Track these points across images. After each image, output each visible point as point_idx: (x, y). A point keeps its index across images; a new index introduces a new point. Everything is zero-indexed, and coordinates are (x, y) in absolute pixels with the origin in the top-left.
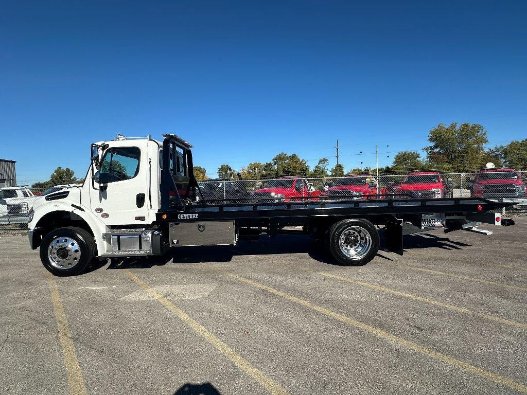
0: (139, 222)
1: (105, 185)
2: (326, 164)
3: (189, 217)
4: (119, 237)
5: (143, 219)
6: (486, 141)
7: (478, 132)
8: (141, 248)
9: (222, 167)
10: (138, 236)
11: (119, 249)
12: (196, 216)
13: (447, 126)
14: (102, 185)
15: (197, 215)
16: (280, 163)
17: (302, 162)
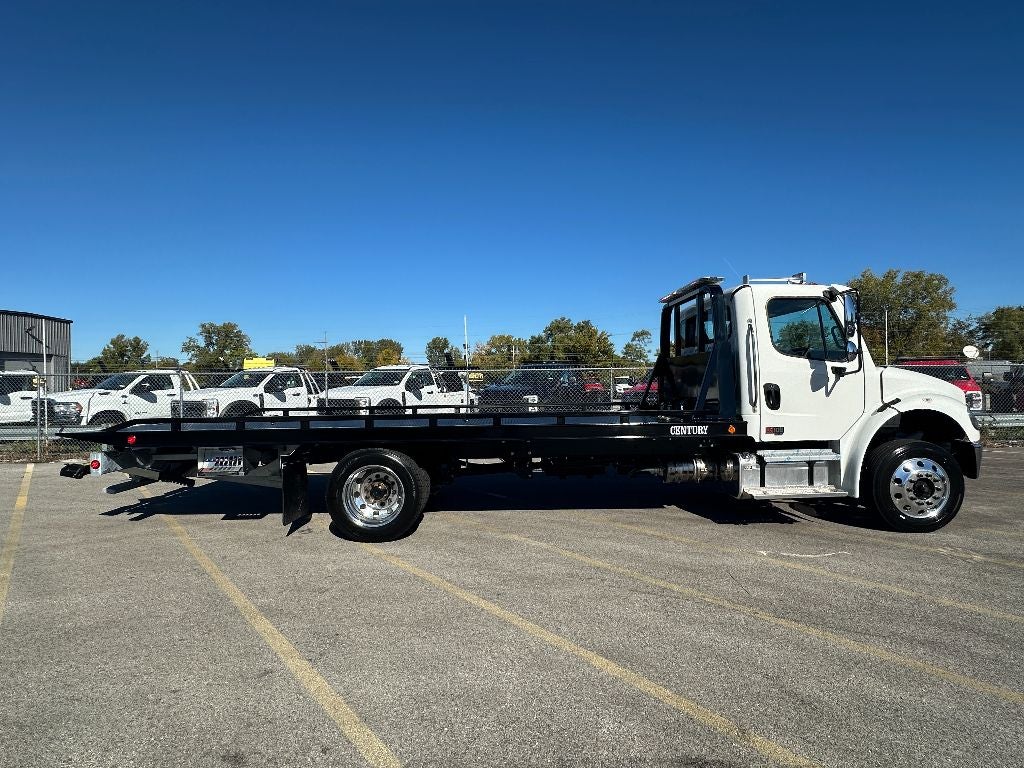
2: (646, 340)
6: (952, 307)
7: (938, 289)
9: (434, 341)
13: (879, 275)
16: (559, 336)
17: (601, 336)
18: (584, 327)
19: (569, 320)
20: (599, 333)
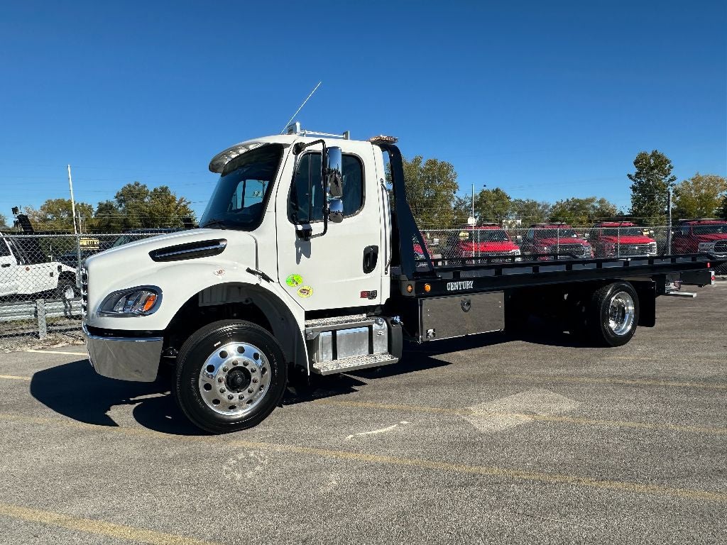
0: (367, 302)
1: (306, 227)
3: (462, 286)
4: (334, 333)
5: (372, 295)
8: (371, 351)
10: (367, 329)
11: (335, 357)
12: (469, 285)
14: (300, 227)
15: (471, 283)
16: (132, 202)
17: (179, 203)
18: (162, 193)
19: (145, 186)
20: (178, 199)
